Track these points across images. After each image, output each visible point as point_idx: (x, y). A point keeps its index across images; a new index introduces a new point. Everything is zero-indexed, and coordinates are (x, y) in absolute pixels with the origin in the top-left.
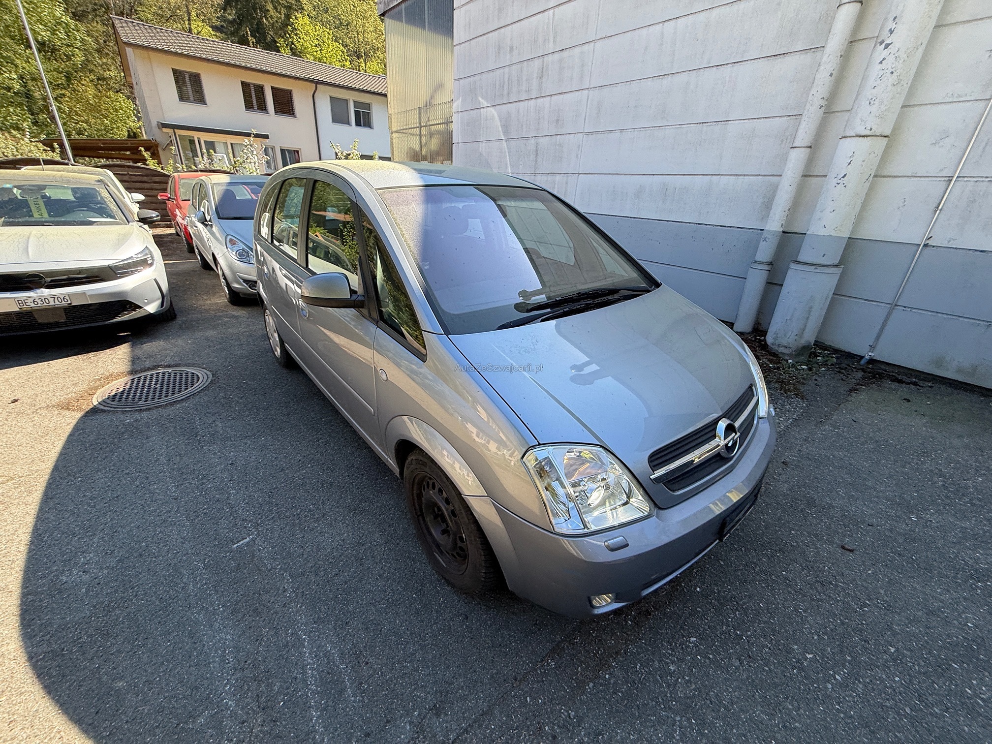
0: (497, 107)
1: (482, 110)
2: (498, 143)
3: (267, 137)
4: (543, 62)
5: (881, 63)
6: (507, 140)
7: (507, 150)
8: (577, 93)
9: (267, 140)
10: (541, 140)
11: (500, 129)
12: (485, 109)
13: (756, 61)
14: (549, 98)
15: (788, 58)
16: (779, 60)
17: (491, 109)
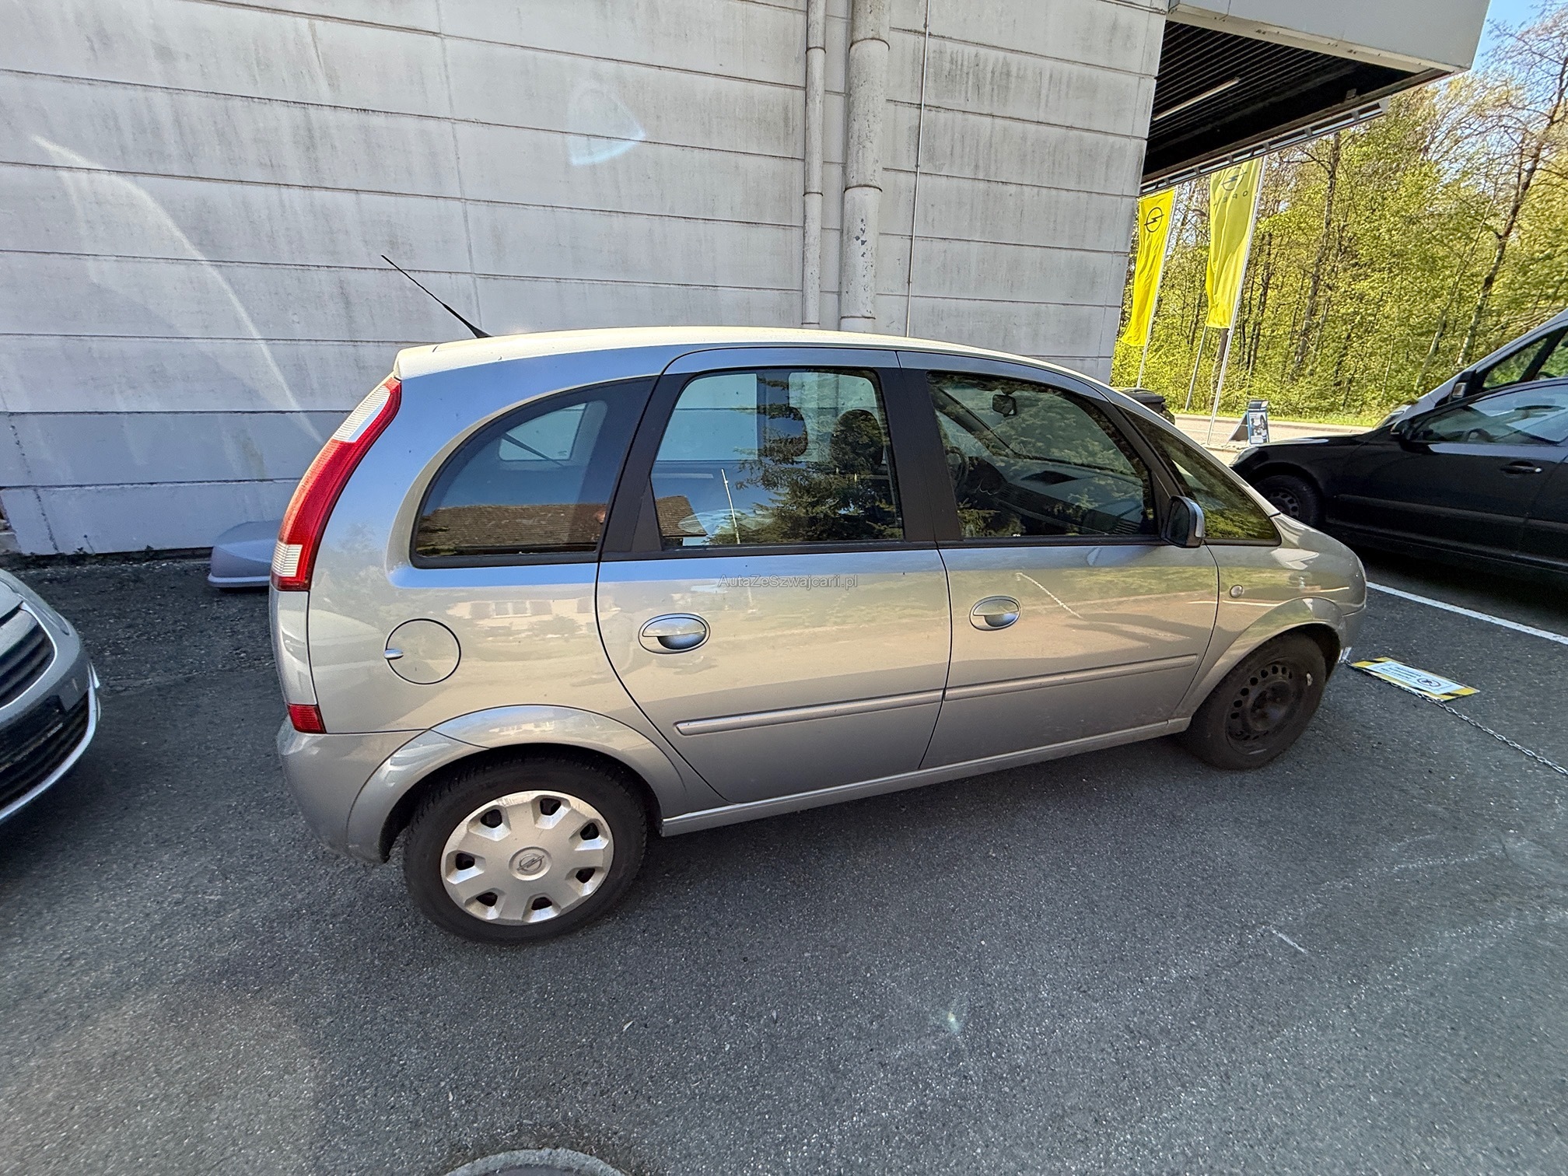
0: (140, 178)
1: (64, 174)
2: (182, 267)
4: (307, 117)
5: (863, 256)
6: (218, 263)
7: (225, 286)
8: (434, 201)
10: (353, 276)
11: (178, 234)
12: (83, 175)
13: (730, 223)
14: (352, 196)
15: (761, 230)
16: (753, 229)
17: (114, 177)
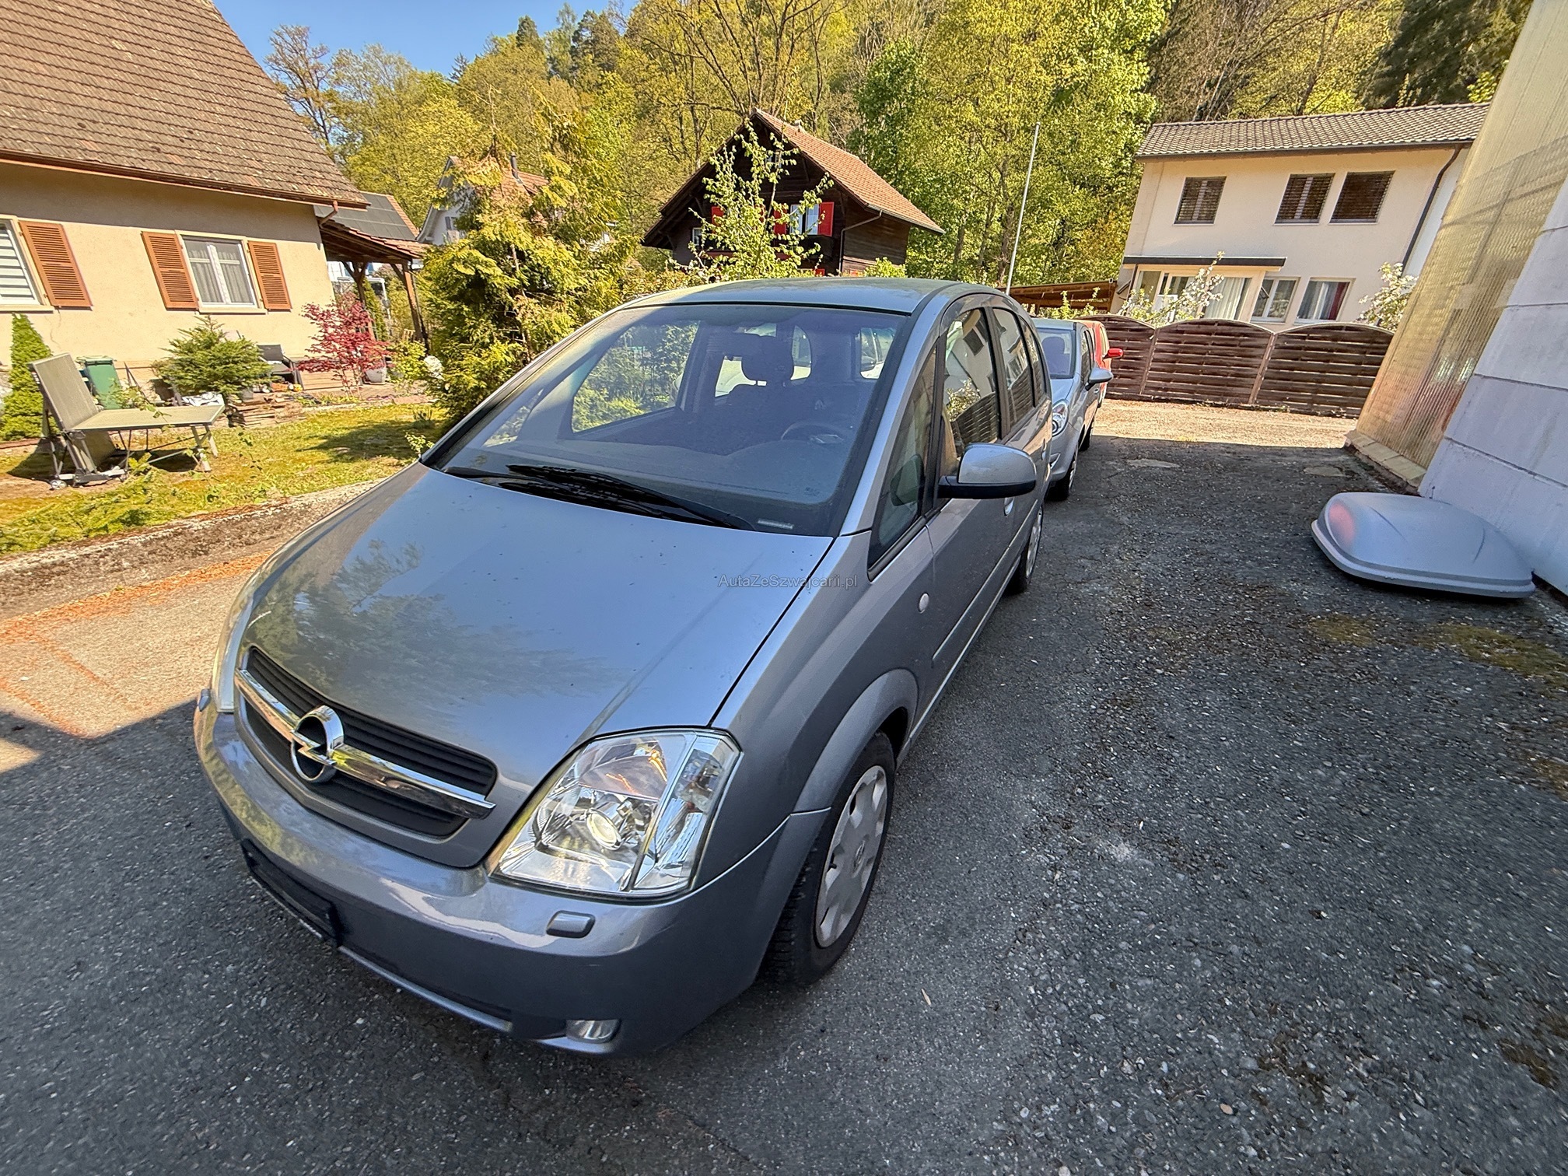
3: (1280, 263)
9: (1280, 268)
